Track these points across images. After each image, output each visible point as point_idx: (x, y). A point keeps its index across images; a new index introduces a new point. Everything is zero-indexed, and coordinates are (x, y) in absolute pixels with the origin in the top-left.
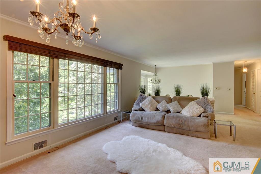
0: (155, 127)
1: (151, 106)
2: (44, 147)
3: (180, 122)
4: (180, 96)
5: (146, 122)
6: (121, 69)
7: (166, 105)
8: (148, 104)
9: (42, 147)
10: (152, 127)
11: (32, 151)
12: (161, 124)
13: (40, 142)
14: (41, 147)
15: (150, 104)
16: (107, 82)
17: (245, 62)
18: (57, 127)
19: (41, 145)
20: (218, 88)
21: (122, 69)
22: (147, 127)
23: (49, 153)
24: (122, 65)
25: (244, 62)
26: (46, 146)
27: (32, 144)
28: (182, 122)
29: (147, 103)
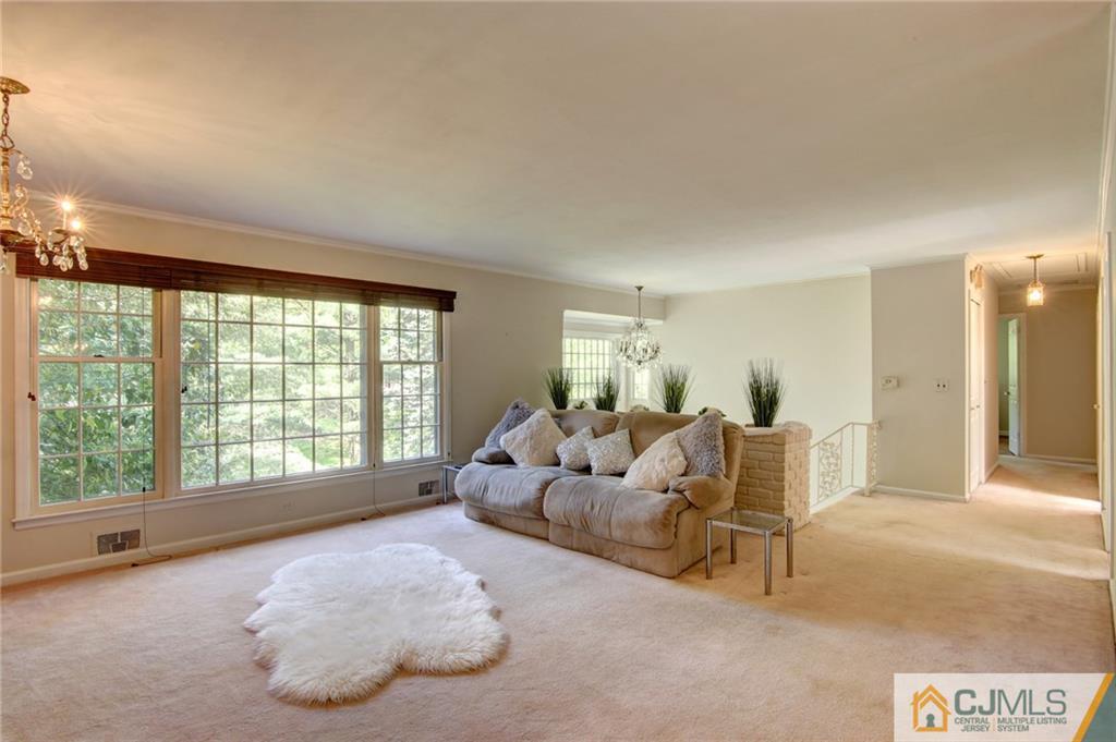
0: (521, 525)
1: (534, 449)
2: (129, 548)
3: (588, 508)
4: (682, 413)
5: (495, 505)
6: (450, 309)
7: (582, 445)
8: (525, 439)
9: (124, 549)
10: (513, 522)
11: (92, 556)
12: (535, 513)
13: (117, 534)
14: (119, 548)
15: (531, 438)
16: (382, 359)
17: (1035, 258)
18: (177, 495)
19: (119, 541)
20: (894, 382)
21: (452, 310)
22: (503, 523)
23: (134, 565)
24: (453, 295)
25: (1031, 258)
26: (137, 546)
27: (91, 535)
28: (592, 507)
29: (521, 437)
